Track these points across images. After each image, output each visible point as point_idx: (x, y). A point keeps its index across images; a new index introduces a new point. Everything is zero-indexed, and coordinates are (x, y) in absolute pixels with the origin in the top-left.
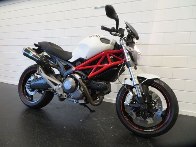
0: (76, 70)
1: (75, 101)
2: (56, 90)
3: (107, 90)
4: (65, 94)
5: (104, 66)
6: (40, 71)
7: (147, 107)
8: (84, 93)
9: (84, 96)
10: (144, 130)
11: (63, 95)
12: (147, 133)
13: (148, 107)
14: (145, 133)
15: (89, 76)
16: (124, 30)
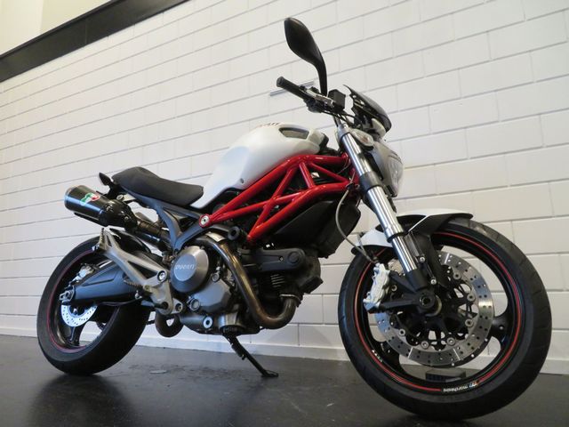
0: (211, 223)
1: (208, 323)
2: (151, 290)
3: (308, 276)
4: (177, 302)
5: (294, 197)
6: (106, 239)
7: (440, 305)
8: (236, 289)
9: (235, 301)
10: (442, 388)
11: (170, 304)
12: (454, 400)
13: (443, 306)
14: (447, 400)
15: (251, 233)
16: (345, 96)
